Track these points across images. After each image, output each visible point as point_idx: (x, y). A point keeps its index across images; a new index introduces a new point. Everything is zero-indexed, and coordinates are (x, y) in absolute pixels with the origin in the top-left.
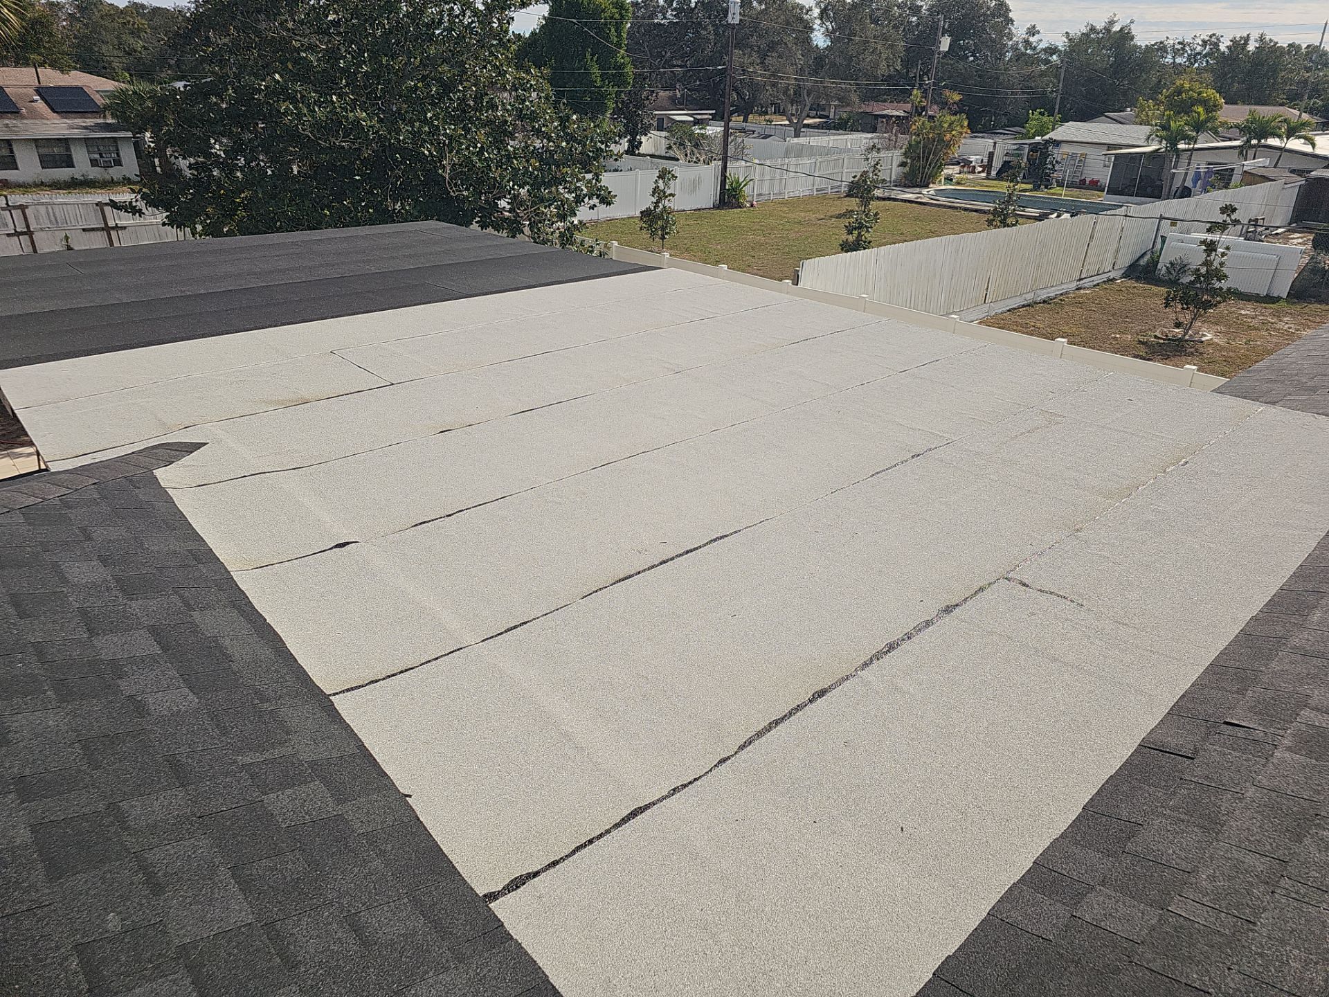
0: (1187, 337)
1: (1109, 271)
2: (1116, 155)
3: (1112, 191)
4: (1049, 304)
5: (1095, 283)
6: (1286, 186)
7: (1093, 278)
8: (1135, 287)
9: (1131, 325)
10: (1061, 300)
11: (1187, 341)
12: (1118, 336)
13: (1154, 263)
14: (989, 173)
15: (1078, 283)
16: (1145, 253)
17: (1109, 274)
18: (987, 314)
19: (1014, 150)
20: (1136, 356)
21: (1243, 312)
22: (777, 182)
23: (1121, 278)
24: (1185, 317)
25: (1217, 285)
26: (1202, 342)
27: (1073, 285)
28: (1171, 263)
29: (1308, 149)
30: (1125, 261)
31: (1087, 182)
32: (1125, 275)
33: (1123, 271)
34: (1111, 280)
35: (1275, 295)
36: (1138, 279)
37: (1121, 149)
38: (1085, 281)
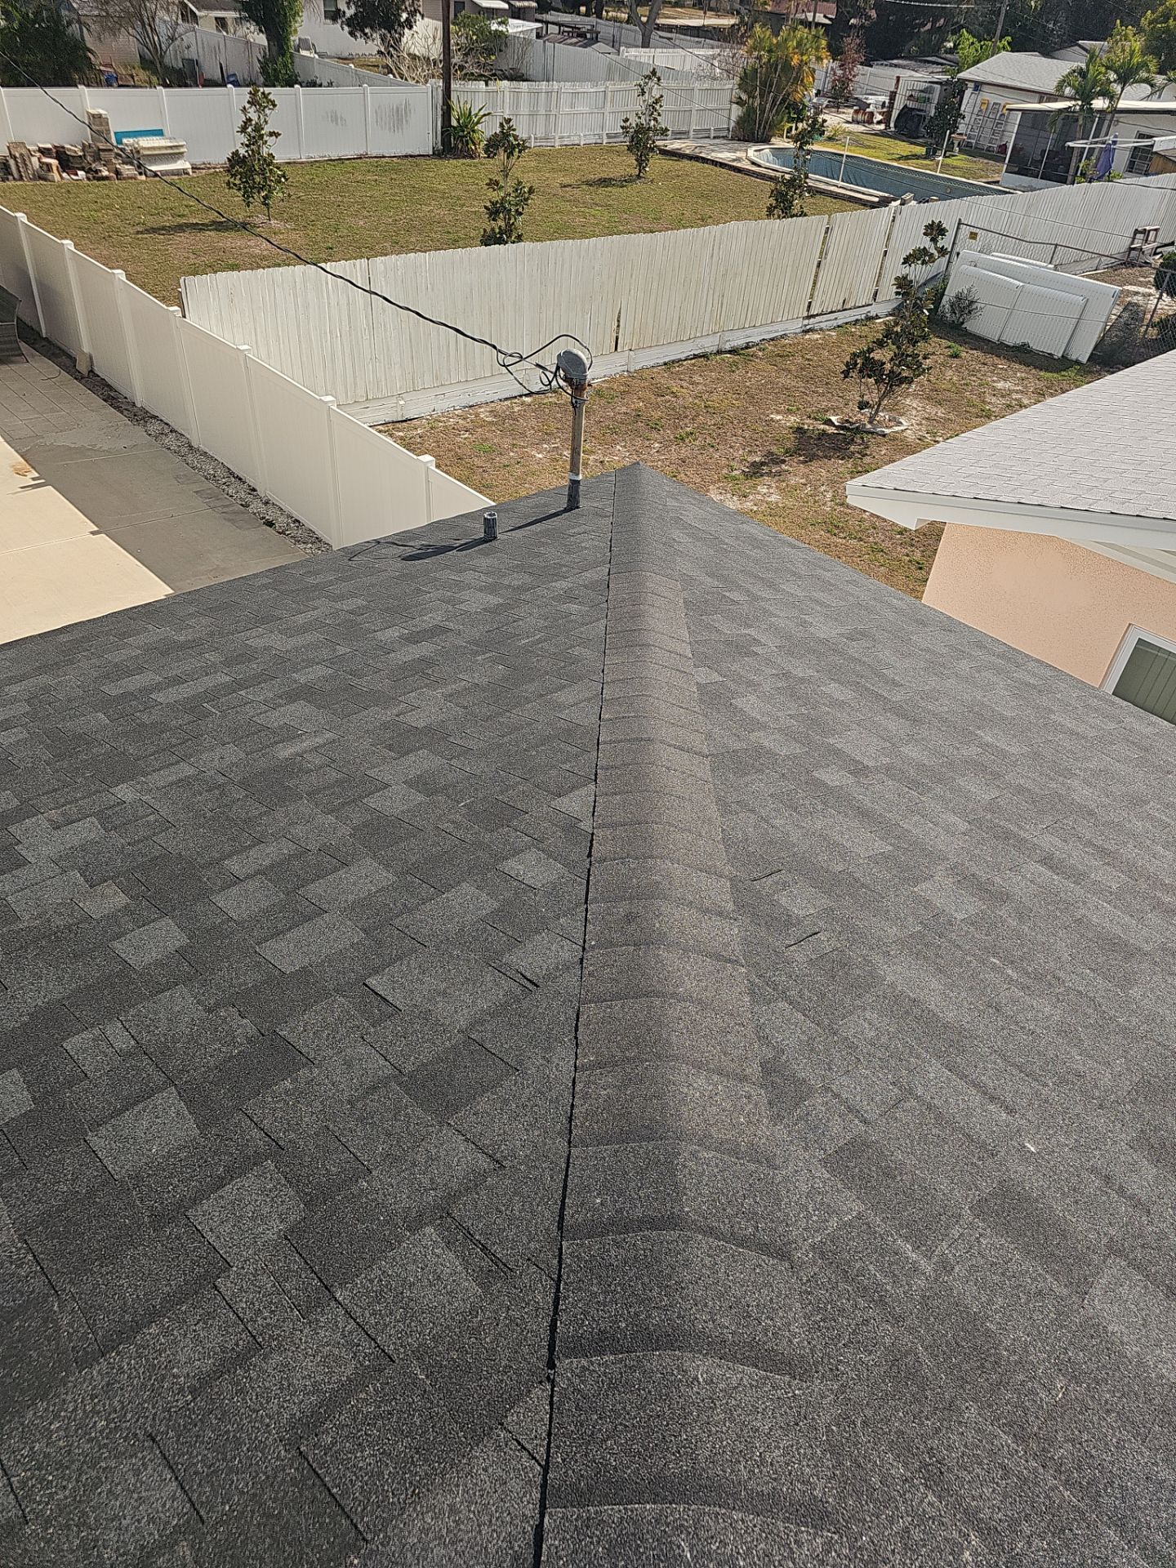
0: (871, 426)
1: (867, 305)
2: (1023, 111)
3: (1013, 166)
4: (738, 354)
5: (840, 322)
7: (834, 315)
10: (760, 350)
11: (864, 431)
12: (779, 417)
14: (888, 126)
15: (806, 322)
16: (933, 278)
17: (868, 308)
18: (625, 368)
19: (921, 91)
21: (1003, 383)
22: (541, 120)
23: (886, 316)
26: (884, 436)
27: (797, 326)
28: (958, 296)
33: (895, 305)
34: (869, 319)
35: (1074, 358)
38: (818, 319)
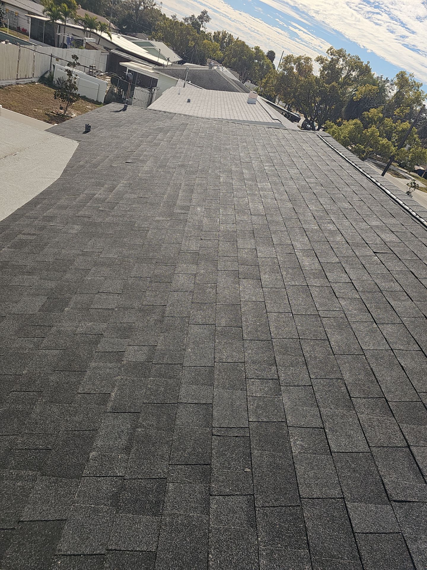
0: (66, 115)
1: (32, 78)
2: (32, 18)
3: (32, 37)
4: (3, 89)
5: (25, 82)
6: (102, 54)
7: (23, 80)
8: (44, 88)
9: (42, 106)
10: (9, 88)
11: (65, 116)
12: (36, 110)
13: (52, 77)
15: (17, 81)
16: (47, 72)
17: (32, 79)
20: (45, 121)
21: (88, 107)
23: (37, 82)
24: (64, 105)
25: (74, 92)
26: (72, 118)
27: (14, 82)
28: (59, 79)
29: (109, 39)
30: (38, 74)
31: (21, 30)
32: (39, 81)
33: (38, 79)
34: (33, 82)
35: (99, 101)
36: (45, 84)
37: (34, 15)
38: (20, 80)
